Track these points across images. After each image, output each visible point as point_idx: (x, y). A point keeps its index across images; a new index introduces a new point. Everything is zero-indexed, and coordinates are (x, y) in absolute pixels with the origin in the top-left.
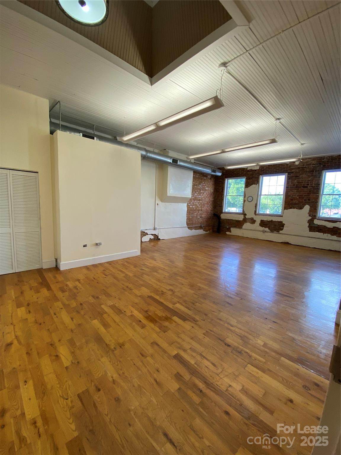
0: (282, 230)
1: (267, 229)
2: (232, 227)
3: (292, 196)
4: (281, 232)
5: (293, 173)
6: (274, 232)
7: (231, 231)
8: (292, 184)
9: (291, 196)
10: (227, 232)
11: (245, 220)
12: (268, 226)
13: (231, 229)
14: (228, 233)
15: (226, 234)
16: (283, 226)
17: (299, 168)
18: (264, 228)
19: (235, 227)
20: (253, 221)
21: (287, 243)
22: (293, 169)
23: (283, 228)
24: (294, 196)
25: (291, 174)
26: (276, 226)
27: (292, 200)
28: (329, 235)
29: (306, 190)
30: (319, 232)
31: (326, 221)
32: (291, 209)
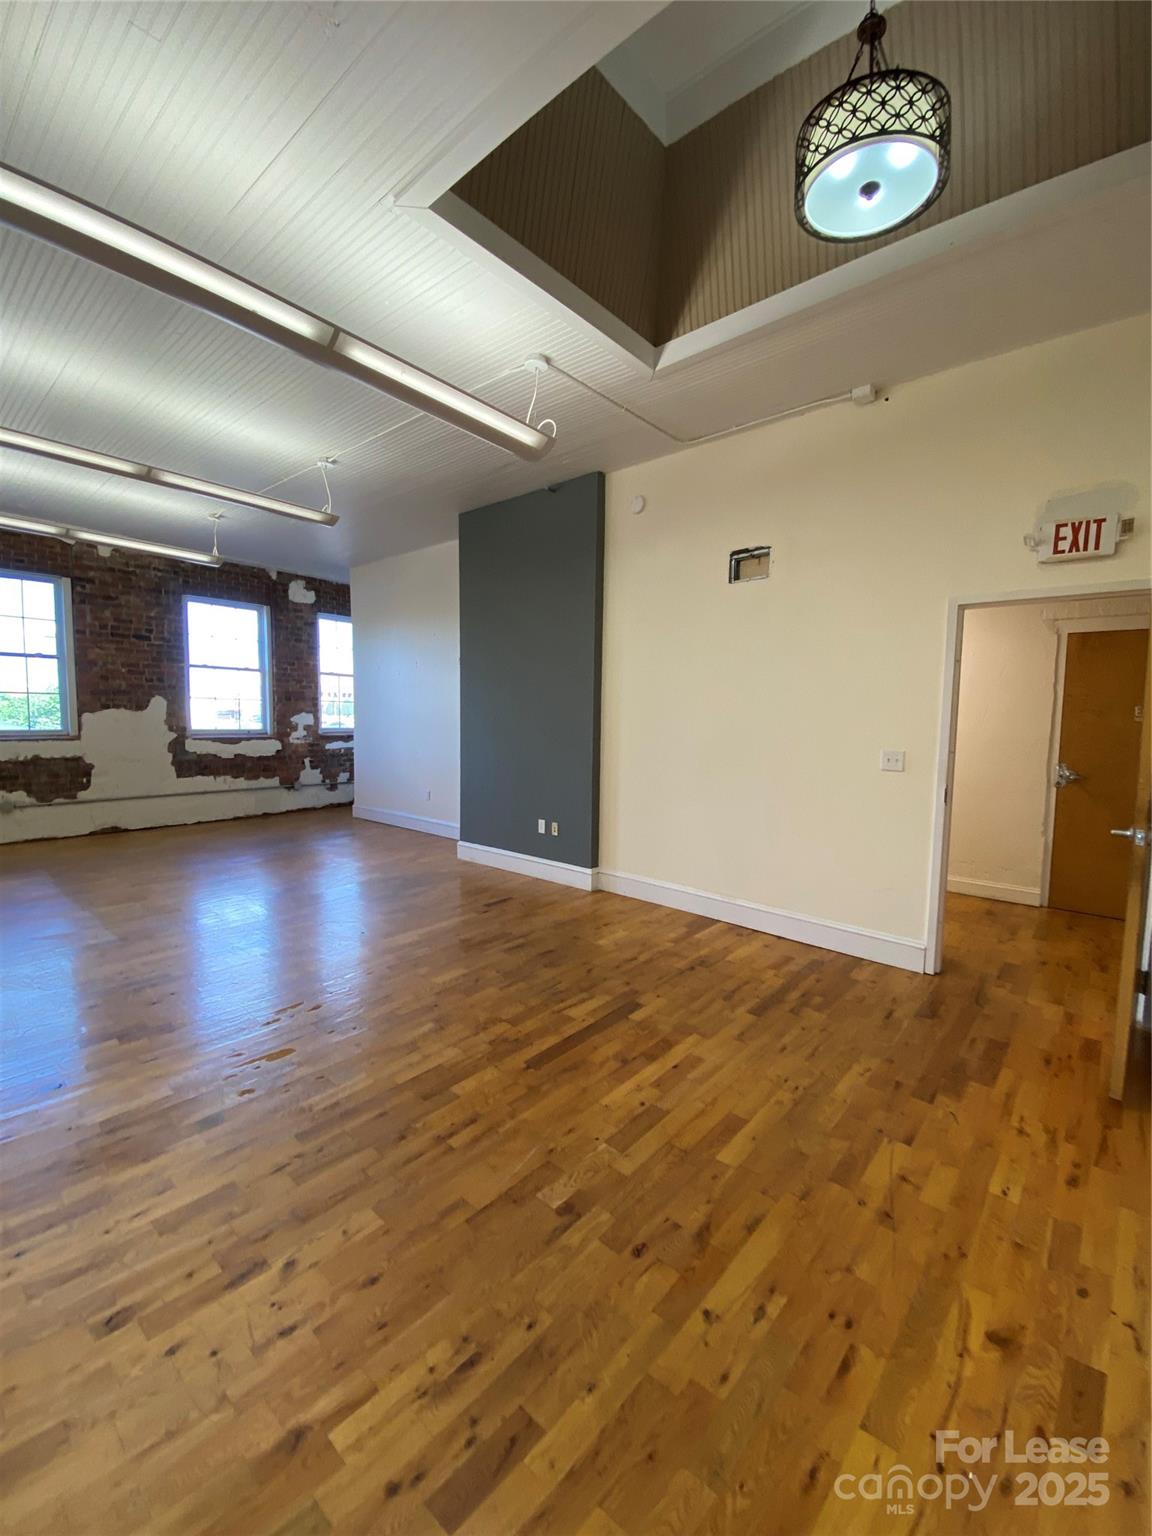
0: (85, 787)
1: (19, 797)
3: (105, 664)
4: (82, 795)
5: (89, 581)
8: (97, 623)
12: (22, 781)
16: (88, 775)
22: (90, 568)
23: (89, 782)
26: (58, 774)
27: (104, 678)
28: (229, 778)
29: (146, 648)
30: (203, 775)
31: (214, 740)
32: (108, 707)
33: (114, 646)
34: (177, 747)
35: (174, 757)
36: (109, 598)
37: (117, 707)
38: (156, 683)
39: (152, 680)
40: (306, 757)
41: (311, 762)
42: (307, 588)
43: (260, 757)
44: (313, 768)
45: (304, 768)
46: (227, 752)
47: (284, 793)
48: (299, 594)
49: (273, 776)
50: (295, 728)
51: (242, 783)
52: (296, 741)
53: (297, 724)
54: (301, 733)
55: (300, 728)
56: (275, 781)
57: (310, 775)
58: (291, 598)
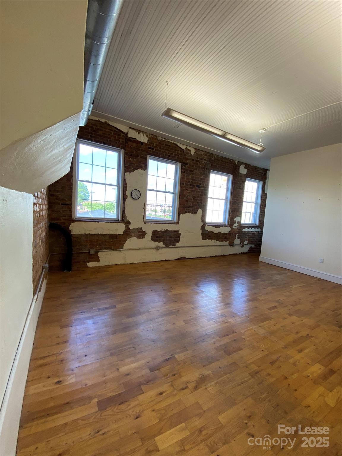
0: (178, 241)
1: (161, 244)
2: (101, 249)
3: (188, 196)
4: (177, 245)
5: (187, 164)
6: (170, 246)
7: (99, 257)
8: (187, 181)
9: (186, 196)
10: (89, 262)
11: (128, 233)
12: (162, 238)
13: (100, 254)
14: (91, 264)
15: (88, 267)
16: (179, 237)
17: (193, 160)
18: (157, 243)
19: (109, 248)
20: (141, 234)
21: (184, 259)
22: (188, 159)
23: (179, 239)
24: (189, 197)
25: (186, 166)
26: (171, 237)
27: (187, 201)
28: (215, 241)
29: (199, 190)
30: (209, 239)
31: (213, 226)
32: (187, 213)
33: (190, 189)
34: (203, 228)
35: (202, 232)
36: (191, 171)
37: (189, 212)
38: (200, 204)
39: (199, 203)
40: (237, 234)
41: (238, 236)
42: (245, 168)
43: (225, 233)
44: (238, 238)
45: (236, 238)
46: (216, 230)
47: (229, 247)
48: (243, 170)
49: (227, 241)
50: (235, 223)
51: (218, 243)
52: (235, 228)
53: (236, 221)
54: (236, 224)
55: (236, 223)
56: (227, 243)
57: (237, 241)
58: (240, 172)
